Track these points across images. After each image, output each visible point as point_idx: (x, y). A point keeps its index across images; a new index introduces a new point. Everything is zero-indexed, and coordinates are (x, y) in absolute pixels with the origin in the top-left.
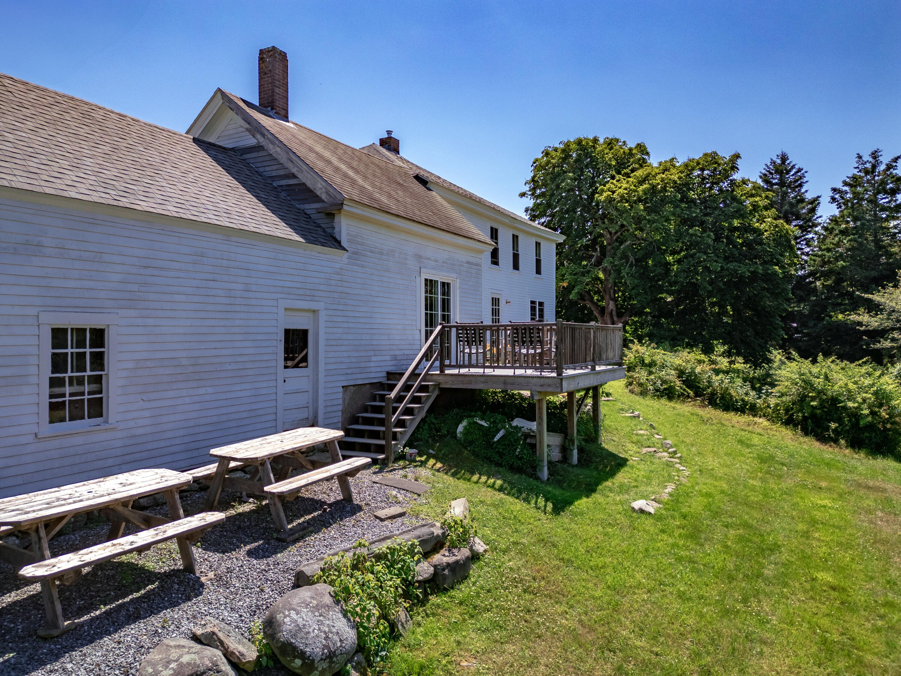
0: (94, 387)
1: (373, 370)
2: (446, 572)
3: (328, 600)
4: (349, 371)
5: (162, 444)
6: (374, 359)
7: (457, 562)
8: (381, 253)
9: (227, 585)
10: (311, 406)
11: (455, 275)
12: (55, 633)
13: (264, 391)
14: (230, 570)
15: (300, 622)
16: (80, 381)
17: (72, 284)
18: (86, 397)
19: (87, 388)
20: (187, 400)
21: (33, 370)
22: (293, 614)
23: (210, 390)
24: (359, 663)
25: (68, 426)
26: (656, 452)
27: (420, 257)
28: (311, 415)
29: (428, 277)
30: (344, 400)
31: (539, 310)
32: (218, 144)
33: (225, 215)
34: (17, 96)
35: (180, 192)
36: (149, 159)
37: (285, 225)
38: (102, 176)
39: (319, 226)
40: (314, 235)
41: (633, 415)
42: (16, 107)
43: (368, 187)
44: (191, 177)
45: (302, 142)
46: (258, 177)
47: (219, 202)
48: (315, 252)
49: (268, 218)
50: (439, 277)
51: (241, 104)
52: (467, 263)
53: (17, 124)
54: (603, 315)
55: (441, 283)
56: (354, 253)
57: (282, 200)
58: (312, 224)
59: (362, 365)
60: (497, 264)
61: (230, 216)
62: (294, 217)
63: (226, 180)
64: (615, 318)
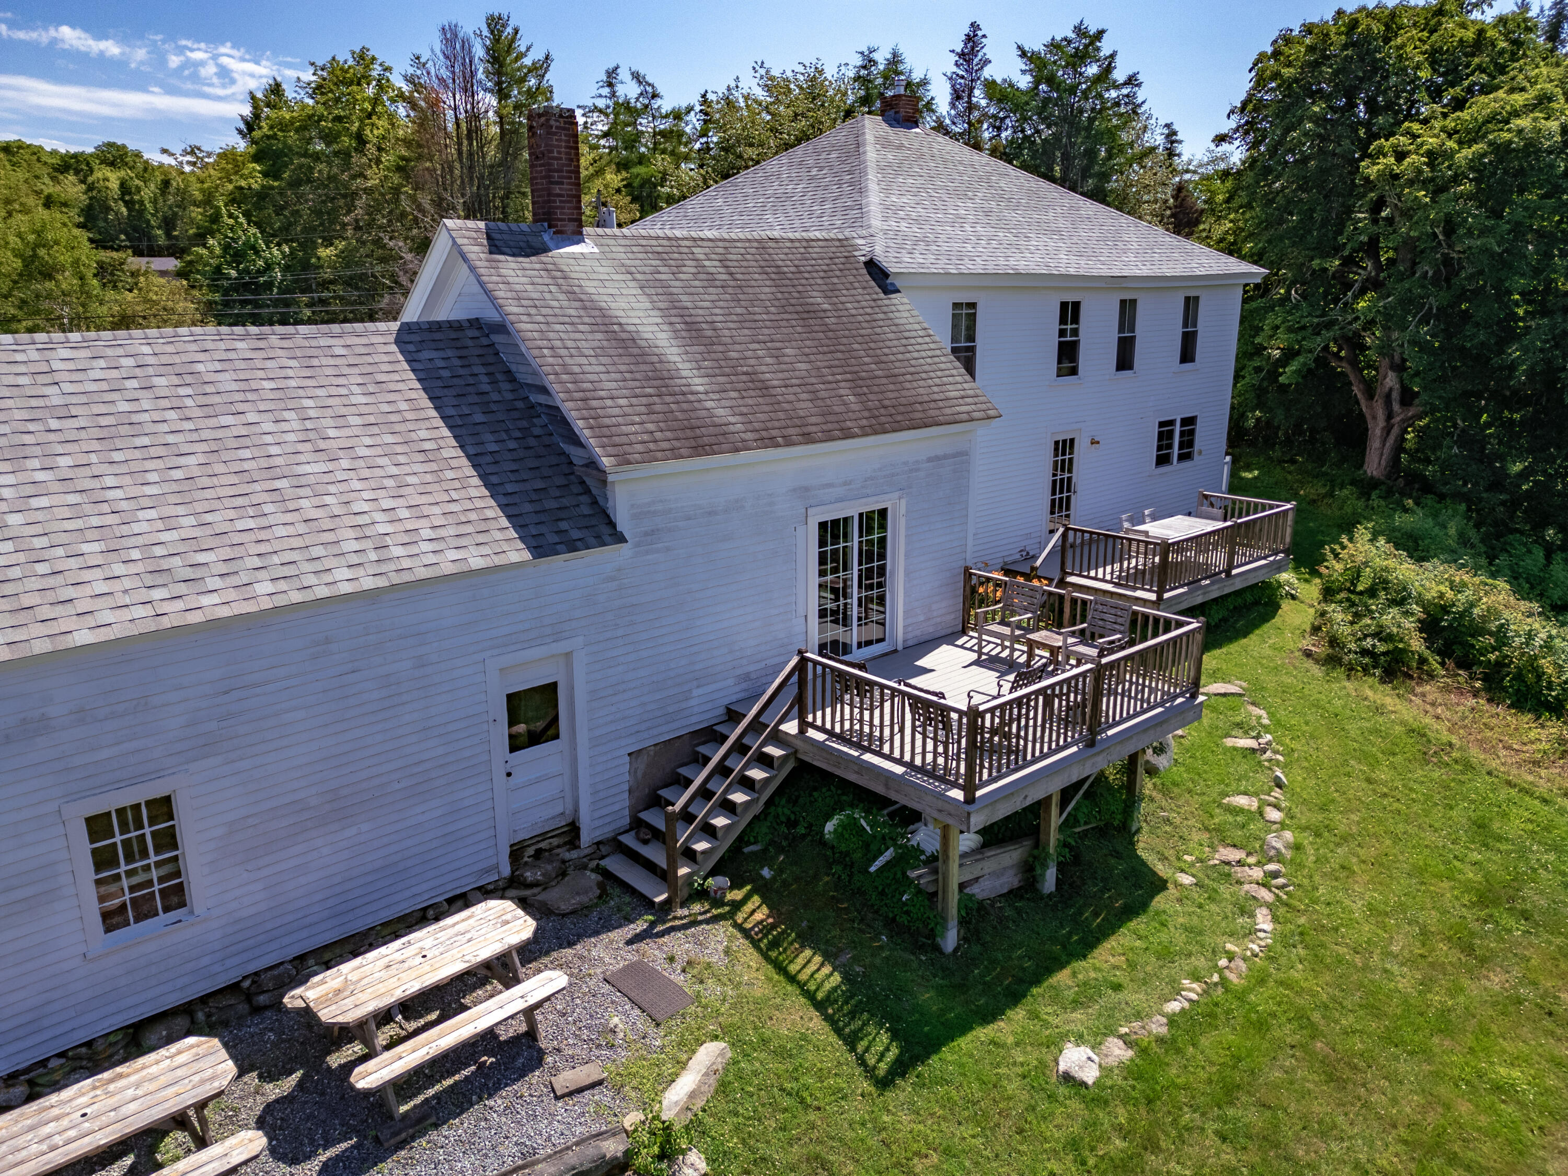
0: (168, 871)
1: (696, 710)
4: (643, 727)
6: (696, 692)
8: (713, 513)
10: (568, 794)
11: (895, 495)
13: (467, 803)
16: (145, 869)
17: (105, 753)
18: (156, 887)
19: (155, 876)
20: (323, 852)
21: (67, 878)
23: (366, 827)
25: (135, 931)
26: (1240, 863)
27: (807, 489)
28: (570, 807)
29: (828, 517)
30: (633, 772)
31: (1182, 433)
32: (452, 317)
33: (373, 556)
34: (67, 388)
35: (301, 528)
36: (274, 450)
37: (505, 522)
38: (159, 551)
39: (588, 491)
40: (564, 525)
41: (1252, 743)
42: (54, 424)
43: (699, 384)
44: (345, 464)
45: (587, 304)
46: (505, 386)
47: (379, 517)
48: (559, 562)
49: (473, 516)
50: (853, 510)
51: (477, 252)
52: (930, 460)
53: (40, 476)
54: (1370, 396)
55: (861, 515)
56: (646, 534)
57: (532, 442)
58: (576, 489)
59: (670, 709)
60: (1074, 371)
61: (384, 554)
62: (540, 484)
63: (423, 434)
64: (1396, 407)
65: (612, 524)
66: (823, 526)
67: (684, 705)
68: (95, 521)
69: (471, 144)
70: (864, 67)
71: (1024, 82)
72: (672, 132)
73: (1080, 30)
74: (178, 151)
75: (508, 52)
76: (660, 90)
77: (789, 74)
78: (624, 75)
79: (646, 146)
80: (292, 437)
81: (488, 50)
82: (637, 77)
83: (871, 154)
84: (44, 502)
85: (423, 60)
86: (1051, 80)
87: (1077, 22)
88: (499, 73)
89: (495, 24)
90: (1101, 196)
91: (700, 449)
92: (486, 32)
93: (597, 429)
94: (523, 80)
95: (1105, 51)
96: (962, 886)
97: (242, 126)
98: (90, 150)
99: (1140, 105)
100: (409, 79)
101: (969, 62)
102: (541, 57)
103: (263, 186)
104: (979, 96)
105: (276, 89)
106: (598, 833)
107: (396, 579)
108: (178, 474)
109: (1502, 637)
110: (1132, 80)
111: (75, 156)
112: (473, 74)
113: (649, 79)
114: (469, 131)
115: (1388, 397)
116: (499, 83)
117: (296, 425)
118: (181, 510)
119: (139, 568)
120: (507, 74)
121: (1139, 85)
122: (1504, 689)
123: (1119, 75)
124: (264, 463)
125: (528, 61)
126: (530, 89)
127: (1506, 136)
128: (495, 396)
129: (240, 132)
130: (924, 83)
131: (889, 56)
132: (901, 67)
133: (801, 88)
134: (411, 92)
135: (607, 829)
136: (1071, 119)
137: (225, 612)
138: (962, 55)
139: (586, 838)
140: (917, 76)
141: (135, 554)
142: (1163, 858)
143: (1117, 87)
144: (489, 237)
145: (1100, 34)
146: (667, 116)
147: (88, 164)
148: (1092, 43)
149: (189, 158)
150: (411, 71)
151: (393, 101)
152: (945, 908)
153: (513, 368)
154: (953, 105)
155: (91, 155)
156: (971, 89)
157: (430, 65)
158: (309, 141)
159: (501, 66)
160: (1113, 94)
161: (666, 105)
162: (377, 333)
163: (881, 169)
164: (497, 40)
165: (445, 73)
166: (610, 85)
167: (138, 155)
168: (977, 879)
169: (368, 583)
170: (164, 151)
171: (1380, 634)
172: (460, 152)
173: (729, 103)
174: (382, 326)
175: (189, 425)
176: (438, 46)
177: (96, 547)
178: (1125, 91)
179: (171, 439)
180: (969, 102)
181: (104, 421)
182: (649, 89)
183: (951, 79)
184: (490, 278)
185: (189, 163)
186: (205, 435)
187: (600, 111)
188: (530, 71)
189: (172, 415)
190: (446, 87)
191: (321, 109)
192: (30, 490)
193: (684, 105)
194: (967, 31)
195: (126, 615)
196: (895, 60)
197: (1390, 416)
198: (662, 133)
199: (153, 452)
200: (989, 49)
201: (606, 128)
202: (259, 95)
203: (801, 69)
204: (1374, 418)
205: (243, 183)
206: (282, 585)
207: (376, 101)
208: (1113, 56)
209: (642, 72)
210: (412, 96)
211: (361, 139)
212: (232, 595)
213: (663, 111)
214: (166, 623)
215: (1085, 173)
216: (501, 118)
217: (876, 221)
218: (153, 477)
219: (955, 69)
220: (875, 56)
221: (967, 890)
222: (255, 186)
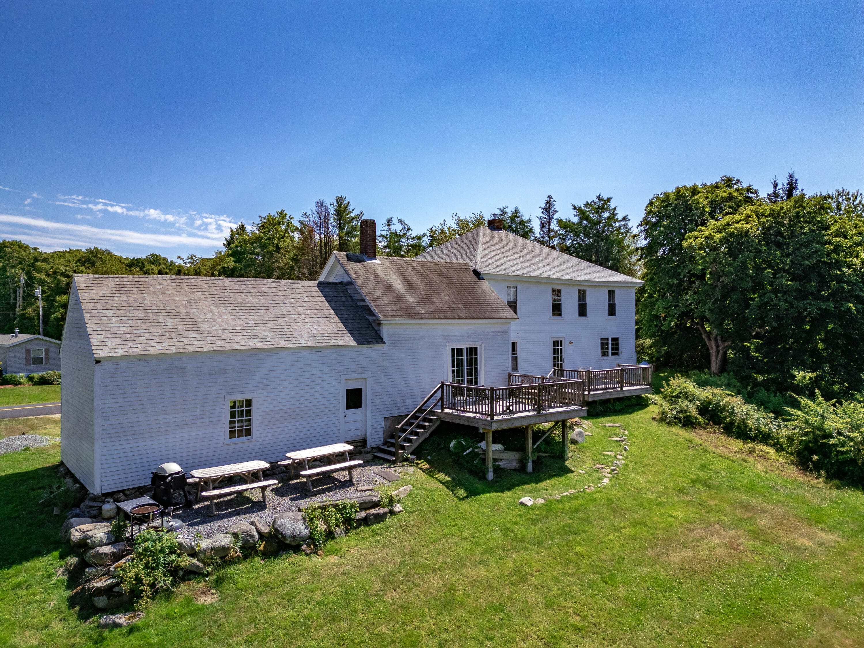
0: (248, 423)
1: (407, 407)
2: (372, 517)
3: (300, 517)
4: (389, 409)
5: (278, 448)
6: (407, 401)
7: (378, 514)
8: (414, 339)
9: (275, 509)
10: (363, 428)
11: (480, 343)
12: (212, 515)
13: (332, 422)
14: (279, 504)
15: (283, 523)
16: (242, 421)
17: (238, 383)
18: (244, 428)
19: (244, 424)
20: (290, 428)
21: (223, 418)
22: (282, 520)
23: (302, 423)
24: (308, 543)
25: (237, 440)
26: (603, 468)
27: (447, 336)
28: (364, 434)
29: (455, 347)
30: (385, 425)
31: (612, 344)
32: (334, 281)
33: (311, 339)
34: (229, 291)
35: (291, 330)
36: (283, 310)
37: (349, 335)
38: (255, 331)
39: (374, 329)
40: (366, 337)
41: (619, 439)
42: (226, 299)
43: (411, 300)
44: (303, 316)
45: (377, 276)
46: (350, 300)
47: (313, 329)
48: (365, 347)
49: (340, 332)
50: (465, 346)
51: (344, 260)
52: (493, 332)
53: (224, 311)
54: (710, 339)
55: (467, 349)
56: (392, 343)
57: (357, 315)
58: (370, 329)
59: (399, 405)
60: (560, 315)
61: (314, 338)
62: (360, 326)
63: (325, 311)
64: (720, 343)
65: (382, 339)
66: (453, 350)
67: (403, 404)
68: (239, 322)
69: (326, 249)
70: (501, 215)
71: (576, 220)
72: (416, 245)
73: (599, 198)
74: (185, 257)
75: (345, 211)
76: (411, 227)
77: (468, 219)
78: (395, 221)
79: (404, 251)
80: (288, 308)
81: (336, 210)
82: (401, 222)
83: (481, 239)
84: (225, 317)
85: (307, 215)
86: (587, 218)
87: (598, 194)
88: (340, 220)
89: (340, 200)
90: (615, 268)
91: (410, 316)
92: (335, 203)
93: (378, 307)
94: (350, 222)
95: (612, 206)
96: (495, 460)
97: (225, 242)
98: (144, 257)
99: (630, 229)
100: (301, 222)
101: (548, 212)
102: (359, 213)
103: (234, 267)
104: (554, 226)
105: (242, 227)
106: (373, 444)
107: (318, 345)
108: (258, 314)
109: (732, 413)
110: (625, 218)
111: (137, 259)
112: (328, 220)
113: (406, 222)
114: (325, 243)
115: (716, 339)
116: (340, 224)
117: (289, 305)
118: (260, 322)
119: (250, 334)
120: (343, 220)
121: (629, 220)
122: (733, 432)
123: (620, 217)
124: (281, 313)
125: (352, 215)
126: (353, 225)
127: (732, 230)
128: (347, 303)
129: (225, 245)
130: (529, 221)
131: (513, 210)
132: (519, 215)
133: (473, 224)
134: (301, 228)
135: (376, 443)
136: (598, 236)
137: (272, 346)
138: (545, 209)
139: (369, 445)
140: (525, 218)
141: (249, 331)
142: (575, 466)
143: (620, 221)
144: (347, 257)
145: (609, 200)
146: (414, 238)
147: (143, 263)
148: (605, 203)
149: (190, 260)
150: (302, 219)
151: (293, 231)
152: (488, 464)
153: (353, 295)
154: (541, 230)
155: (145, 259)
156: (549, 223)
157: (311, 216)
158: (255, 248)
159: (341, 217)
160: (617, 224)
161: (414, 233)
162: (311, 284)
163: (484, 243)
164: (340, 206)
165: (317, 220)
166: (389, 225)
167: (165, 259)
168: (501, 460)
169: (310, 345)
170: (179, 257)
171: (682, 411)
172: (320, 251)
173: (442, 231)
174: (313, 282)
175: (260, 303)
176: (314, 210)
177: (239, 328)
178: (623, 223)
179: (256, 305)
180: (549, 228)
181: (239, 300)
182: (406, 227)
183: (540, 219)
184: (347, 267)
185: (189, 262)
186: (265, 305)
187: (384, 236)
188: (353, 219)
189: (256, 300)
190: (317, 225)
191: (262, 235)
192: (222, 314)
193: (422, 233)
194: (546, 199)
195: (248, 344)
196: (516, 212)
197: (718, 346)
198: (412, 246)
199: (252, 308)
200: (557, 206)
201: (386, 244)
202: (234, 230)
203: (473, 216)
204: (712, 348)
205: (226, 265)
206: (287, 342)
207: (286, 231)
208: (615, 209)
209: (403, 220)
210: (302, 229)
211: (278, 248)
212: (274, 343)
213: (412, 236)
214: (258, 347)
215: (607, 259)
216: (340, 238)
217: (479, 258)
218: (252, 314)
219: (542, 215)
220: (506, 210)
221: (497, 463)
222: (231, 267)
